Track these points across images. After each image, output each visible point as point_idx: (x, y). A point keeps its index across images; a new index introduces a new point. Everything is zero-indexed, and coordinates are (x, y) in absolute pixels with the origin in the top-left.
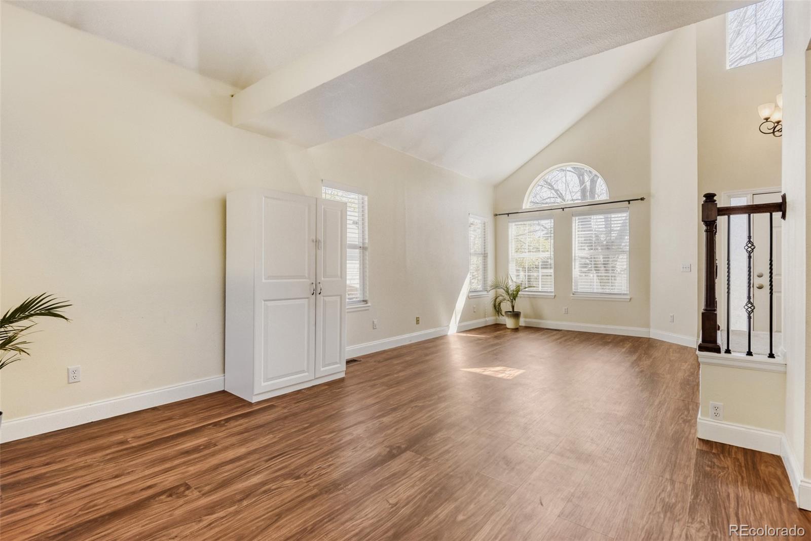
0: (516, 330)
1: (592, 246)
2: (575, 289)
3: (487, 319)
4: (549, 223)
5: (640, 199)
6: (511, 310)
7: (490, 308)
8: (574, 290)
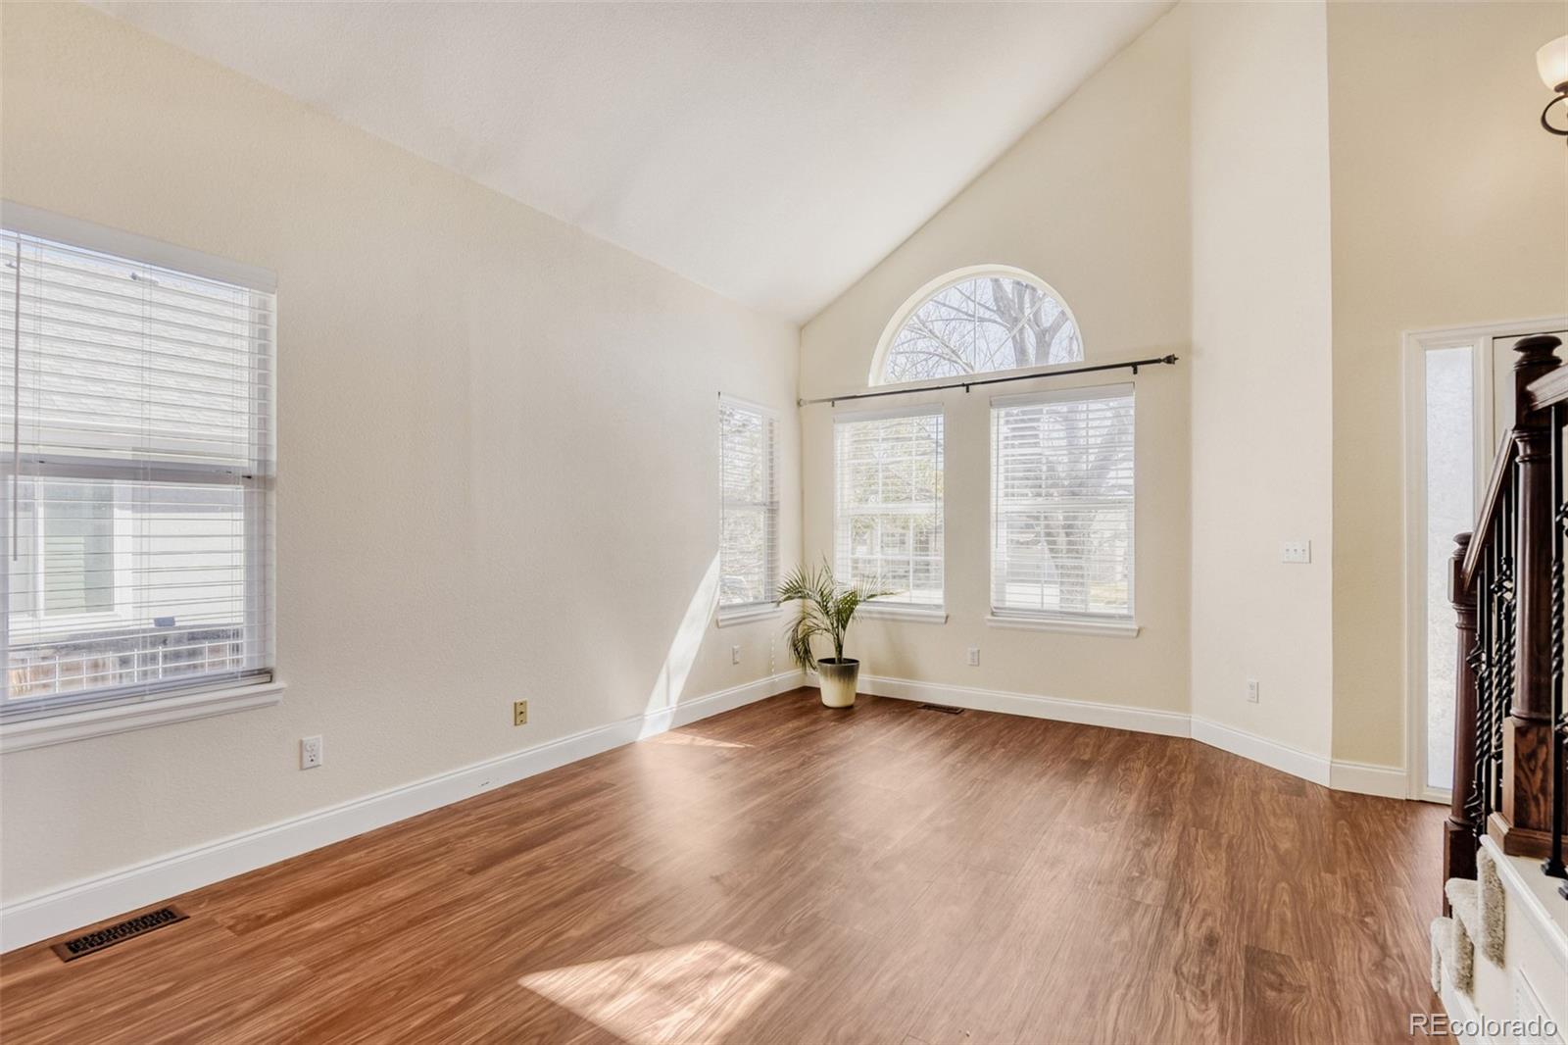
0: (845, 713)
1: (1040, 487)
2: (997, 600)
3: (776, 678)
4: (934, 426)
5: (1163, 360)
6: (833, 654)
7: (784, 650)
8: (994, 603)
